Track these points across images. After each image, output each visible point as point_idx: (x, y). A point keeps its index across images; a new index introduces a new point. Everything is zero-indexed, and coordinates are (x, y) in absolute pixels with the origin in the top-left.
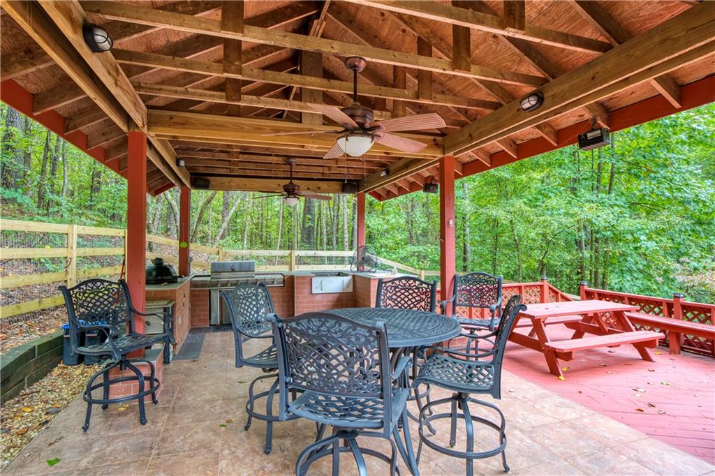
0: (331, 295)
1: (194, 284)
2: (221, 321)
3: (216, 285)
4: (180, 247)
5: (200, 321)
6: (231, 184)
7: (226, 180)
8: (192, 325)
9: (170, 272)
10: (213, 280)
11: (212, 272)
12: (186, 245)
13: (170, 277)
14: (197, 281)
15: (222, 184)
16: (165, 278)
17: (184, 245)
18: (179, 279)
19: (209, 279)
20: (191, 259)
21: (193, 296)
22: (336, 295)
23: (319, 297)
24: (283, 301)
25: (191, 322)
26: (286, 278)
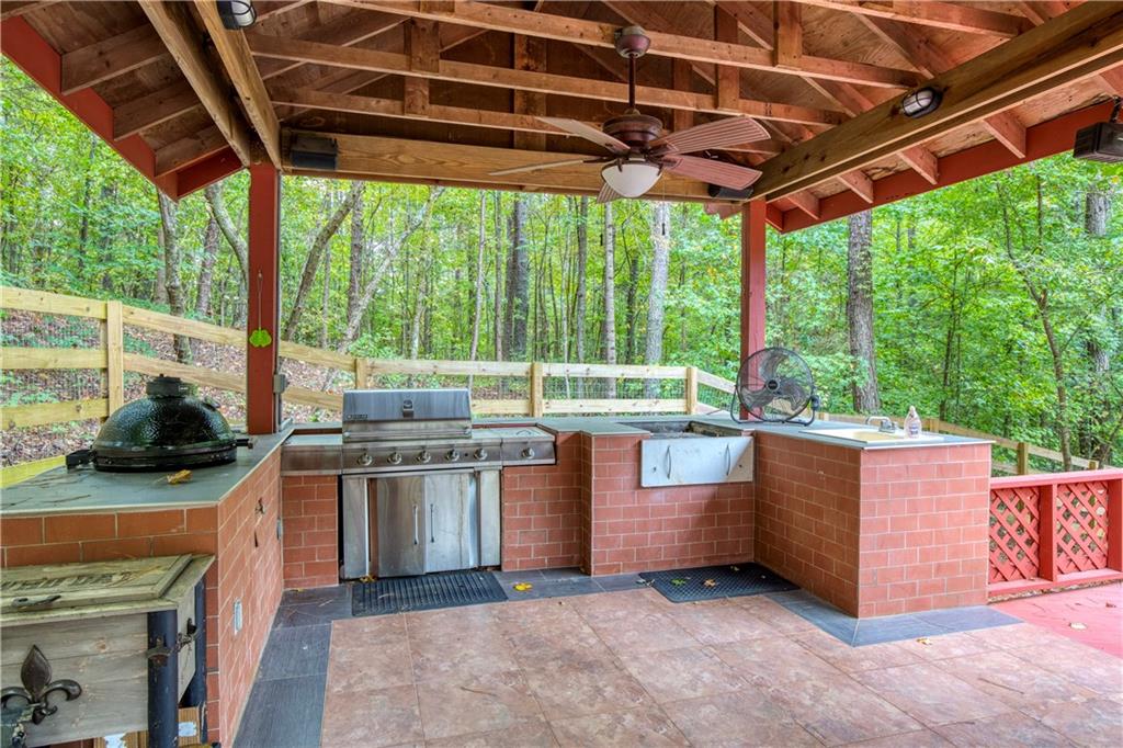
0: (691, 493)
1: (292, 460)
2: (374, 568)
3: (359, 462)
4: (249, 345)
5: (312, 569)
6: (401, 158)
7: (386, 145)
8: (287, 584)
9: (208, 427)
10: (349, 446)
11: (344, 422)
12: (268, 340)
13: (205, 447)
14: (302, 450)
15: (373, 156)
16: (188, 448)
17: (261, 338)
18: (241, 452)
19: (337, 440)
20: (285, 383)
21: (291, 494)
22: (708, 491)
23: (658, 496)
24: (553, 509)
25: (286, 575)
26: (561, 439)
